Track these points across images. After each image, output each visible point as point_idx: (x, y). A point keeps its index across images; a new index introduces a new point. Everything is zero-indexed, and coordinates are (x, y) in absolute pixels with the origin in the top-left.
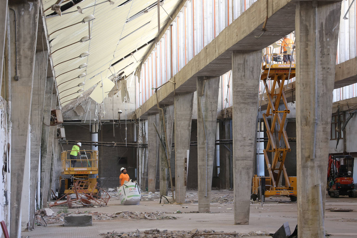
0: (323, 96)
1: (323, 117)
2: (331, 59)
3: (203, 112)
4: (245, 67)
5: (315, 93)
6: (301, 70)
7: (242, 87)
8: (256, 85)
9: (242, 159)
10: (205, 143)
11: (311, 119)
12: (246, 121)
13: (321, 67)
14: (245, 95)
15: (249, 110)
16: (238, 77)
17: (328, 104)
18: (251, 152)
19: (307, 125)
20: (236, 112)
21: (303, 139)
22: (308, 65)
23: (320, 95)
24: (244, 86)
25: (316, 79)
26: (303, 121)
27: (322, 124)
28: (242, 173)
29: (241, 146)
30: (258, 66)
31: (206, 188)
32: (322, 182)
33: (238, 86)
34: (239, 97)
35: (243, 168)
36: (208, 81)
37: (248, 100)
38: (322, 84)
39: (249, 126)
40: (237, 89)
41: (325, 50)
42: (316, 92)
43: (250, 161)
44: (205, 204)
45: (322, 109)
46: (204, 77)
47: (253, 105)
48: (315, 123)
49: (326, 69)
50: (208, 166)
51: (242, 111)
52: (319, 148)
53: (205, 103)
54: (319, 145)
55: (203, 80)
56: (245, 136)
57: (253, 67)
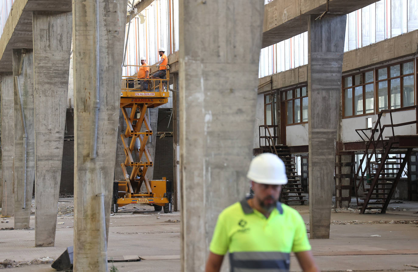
0: (108, 70)
1: (108, 99)
2: (120, 19)
3: (21, 97)
4: (51, 34)
5: (96, 66)
6: (77, 33)
7: (47, 62)
8: (66, 59)
9: (46, 158)
10: (24, 137)
11: (91, 103)
12: (53, 107)
13: (105, 29)
14: (51, 72)
15: (57, 92)
16: (40, 48)
17: (115, 81)
18: (59, 150)
19: (86, 111)
20: (38, 95)
21: (81, 131)
22: (86, 25)
23: (105, 69)
24: (50, 60)
25: (98, 46)
26: (80, 104)
27: (107, 109)
28: (46, 178)
29: (45, 141)
30: (68, 33)
31: (25, 197)
32: (106, 191)
33: (41, 60)
34: (42, 74)
35: (48, 171)
36: (27, 55)
37: (55, 79)
38: (107, 54)
39: (57, 113)
40: (39, 64)
41: (111, 6)
42: (98, 64)
43: (58, 161)
44: (22, 218)
45: (107, 88)
46: (22, 51)
47: (62, 86)
48: (97, 107)
49: (112, 32)
50: (27, 167)
51: (47, 94)
52: (103, 143)
53: (23, 85)
54: (103, 139)
55: (21, 54)
56: (51, 128)
57: (62, 34)
